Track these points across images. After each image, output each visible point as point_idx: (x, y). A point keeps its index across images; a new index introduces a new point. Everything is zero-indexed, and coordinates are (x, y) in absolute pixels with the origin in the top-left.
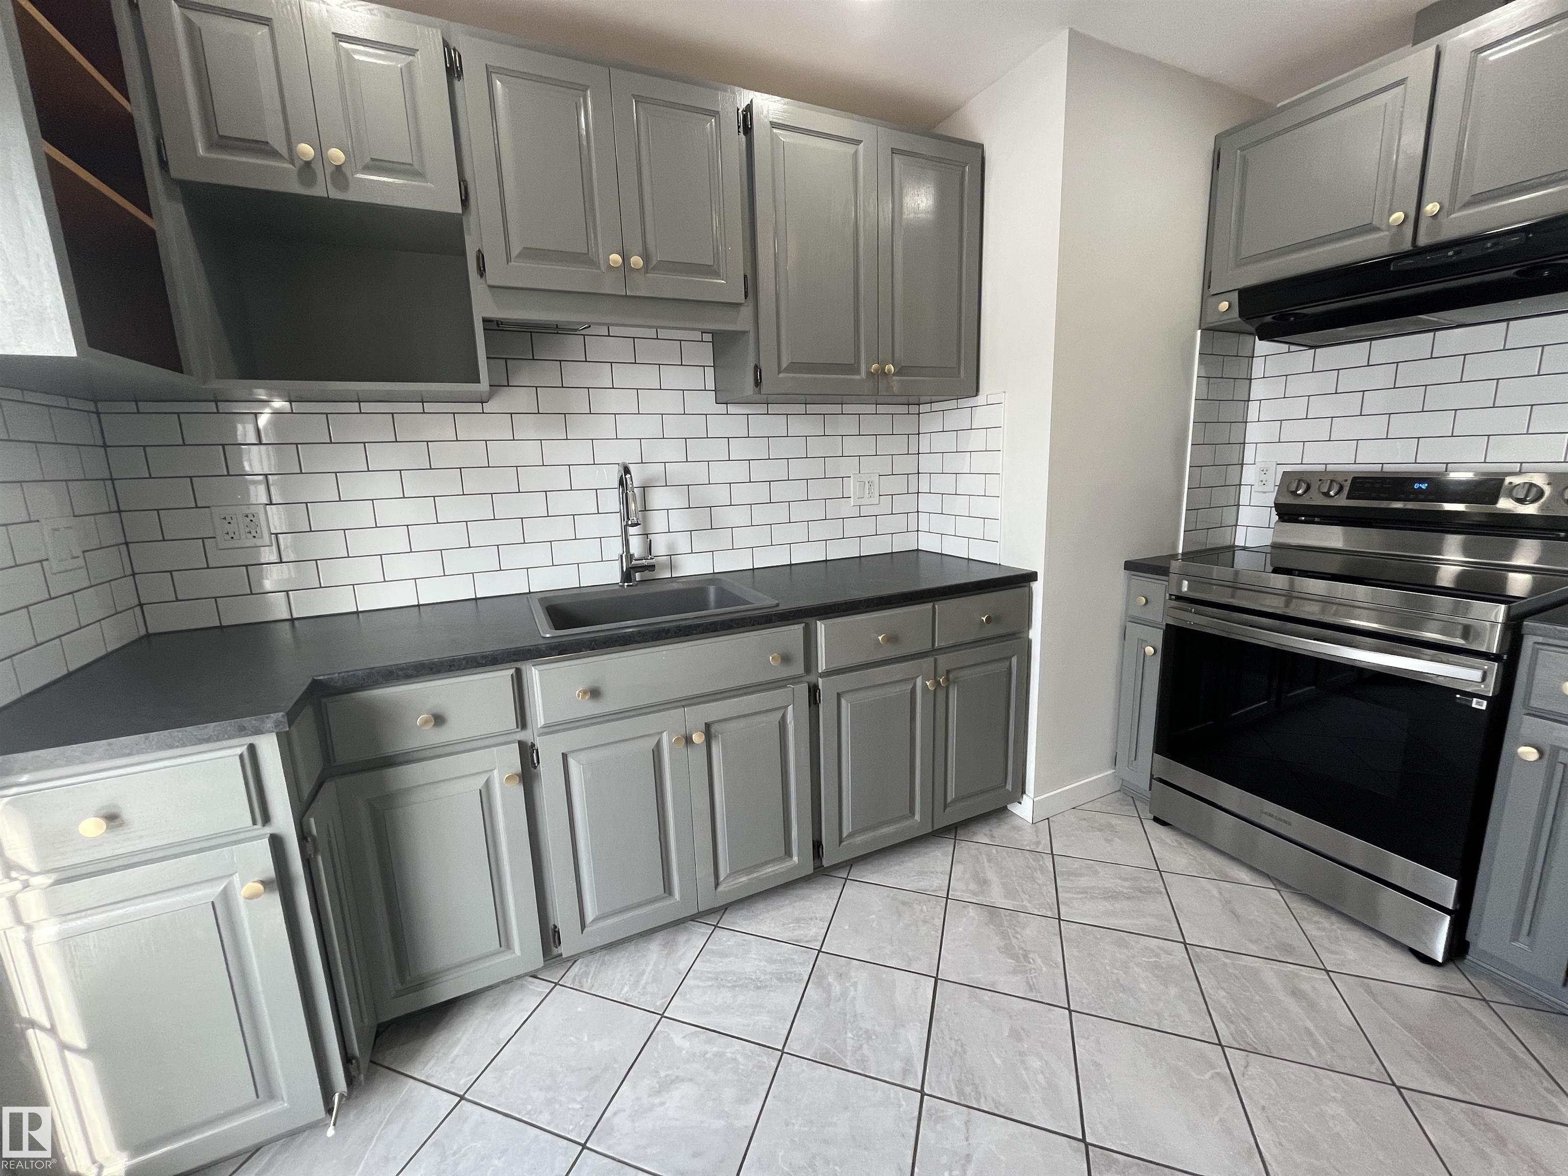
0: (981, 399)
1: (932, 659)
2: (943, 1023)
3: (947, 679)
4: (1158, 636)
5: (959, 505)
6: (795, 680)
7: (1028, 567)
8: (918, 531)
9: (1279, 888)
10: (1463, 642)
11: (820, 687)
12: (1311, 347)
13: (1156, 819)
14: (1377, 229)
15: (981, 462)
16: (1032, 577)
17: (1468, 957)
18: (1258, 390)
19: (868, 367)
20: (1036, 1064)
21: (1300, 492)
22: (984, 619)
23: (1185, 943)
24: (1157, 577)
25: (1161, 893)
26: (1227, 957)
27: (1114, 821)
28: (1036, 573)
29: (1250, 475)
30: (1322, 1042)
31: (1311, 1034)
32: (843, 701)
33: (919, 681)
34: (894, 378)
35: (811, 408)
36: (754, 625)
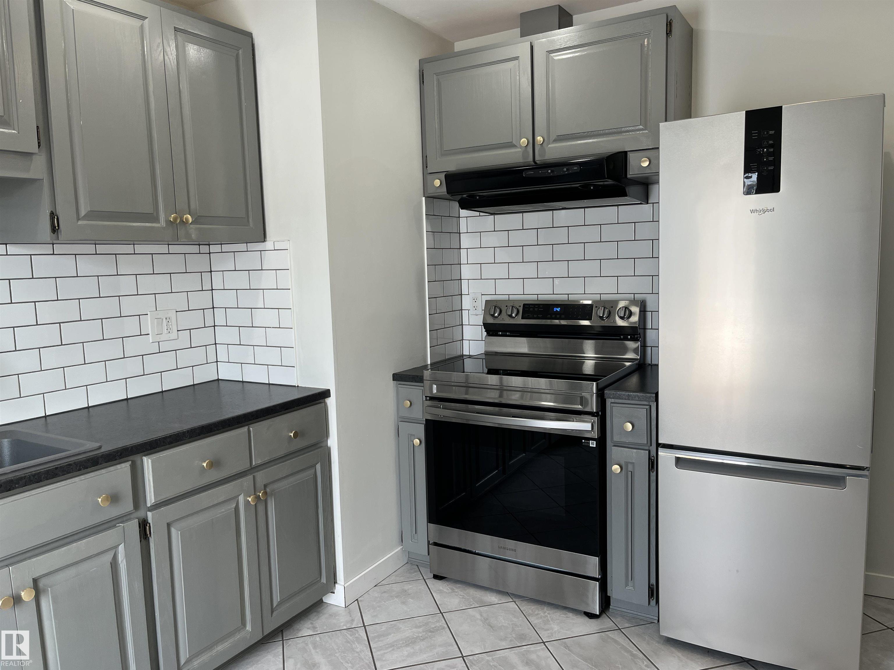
0: (269, 245)
1: (250, 477)
3: (265, 493)
4: (420, 430)
5: (257, 337)
6: (123, 518)
7: (322, 386)
8: (217, 362)
9: (515, 600)
10: (581, 407)
11: (150, 520)
12: (491, 214)
13: (436, 577)
14: (514, 146)
15: (272, 298)
16: (326, 394)
17: (611, 607)
18: (466, 241)
19: (167, 217)
21: (496, 315)
22: (292, 435)
23: (463, 657)
24: (413, 382)
25: (444, 628)
27: (407, 587)
28: (329, 390)
29: (467, 303)
32: (173, 530)
33: (241, 498)
34: (191, 226)
35: (101, 249)
36: (80, 470)
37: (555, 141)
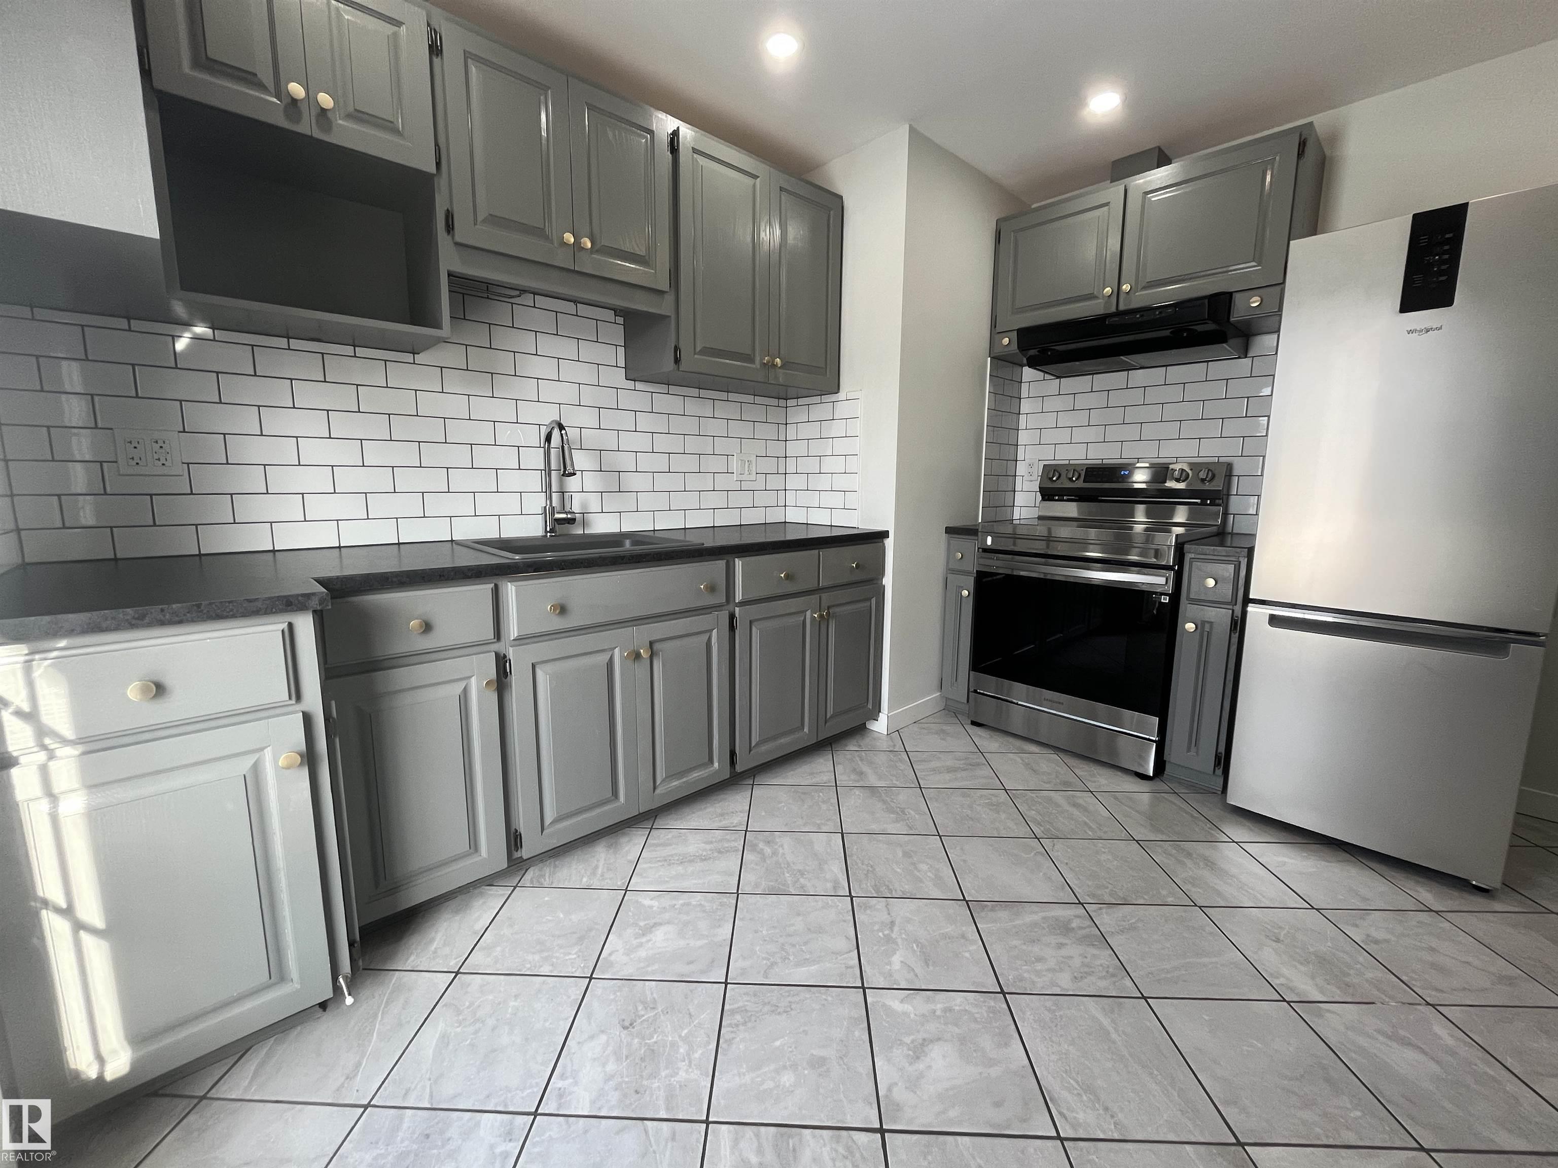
0: (842, 395)
1: (817, 596)
2: (855, 858)
3: (829, 613)
4: (971, 581)
5: (824, 482)
6: (717, 607)
7: (882, 527)
8: (785, 506)
9: (1058, 752)
10: (1155, 560)
11: (737, 615)
12: (1058, 377)
13: (974, 723)
14: (1096, 297)
15: (841, 446)
16: (884, 534)
17: (1165, 772)
18: (1025, 406)
19: (762, 359)
20: (924, 867)
21: (1054, 479)
22: (854, 565)
23: (1005, 790)
24: (967, 537)
25: (984, 764)
26: (1032, 793)
27: (945, 727)
28: (888, 531)
29: (1021, 469)
30: (1094, 827)
31: (1086, 823)
32: (754, 629)
33: (808, 613)
34: (780, 370)
35: (703, 393)
36: (689, 557)
37: (1144, 288)
